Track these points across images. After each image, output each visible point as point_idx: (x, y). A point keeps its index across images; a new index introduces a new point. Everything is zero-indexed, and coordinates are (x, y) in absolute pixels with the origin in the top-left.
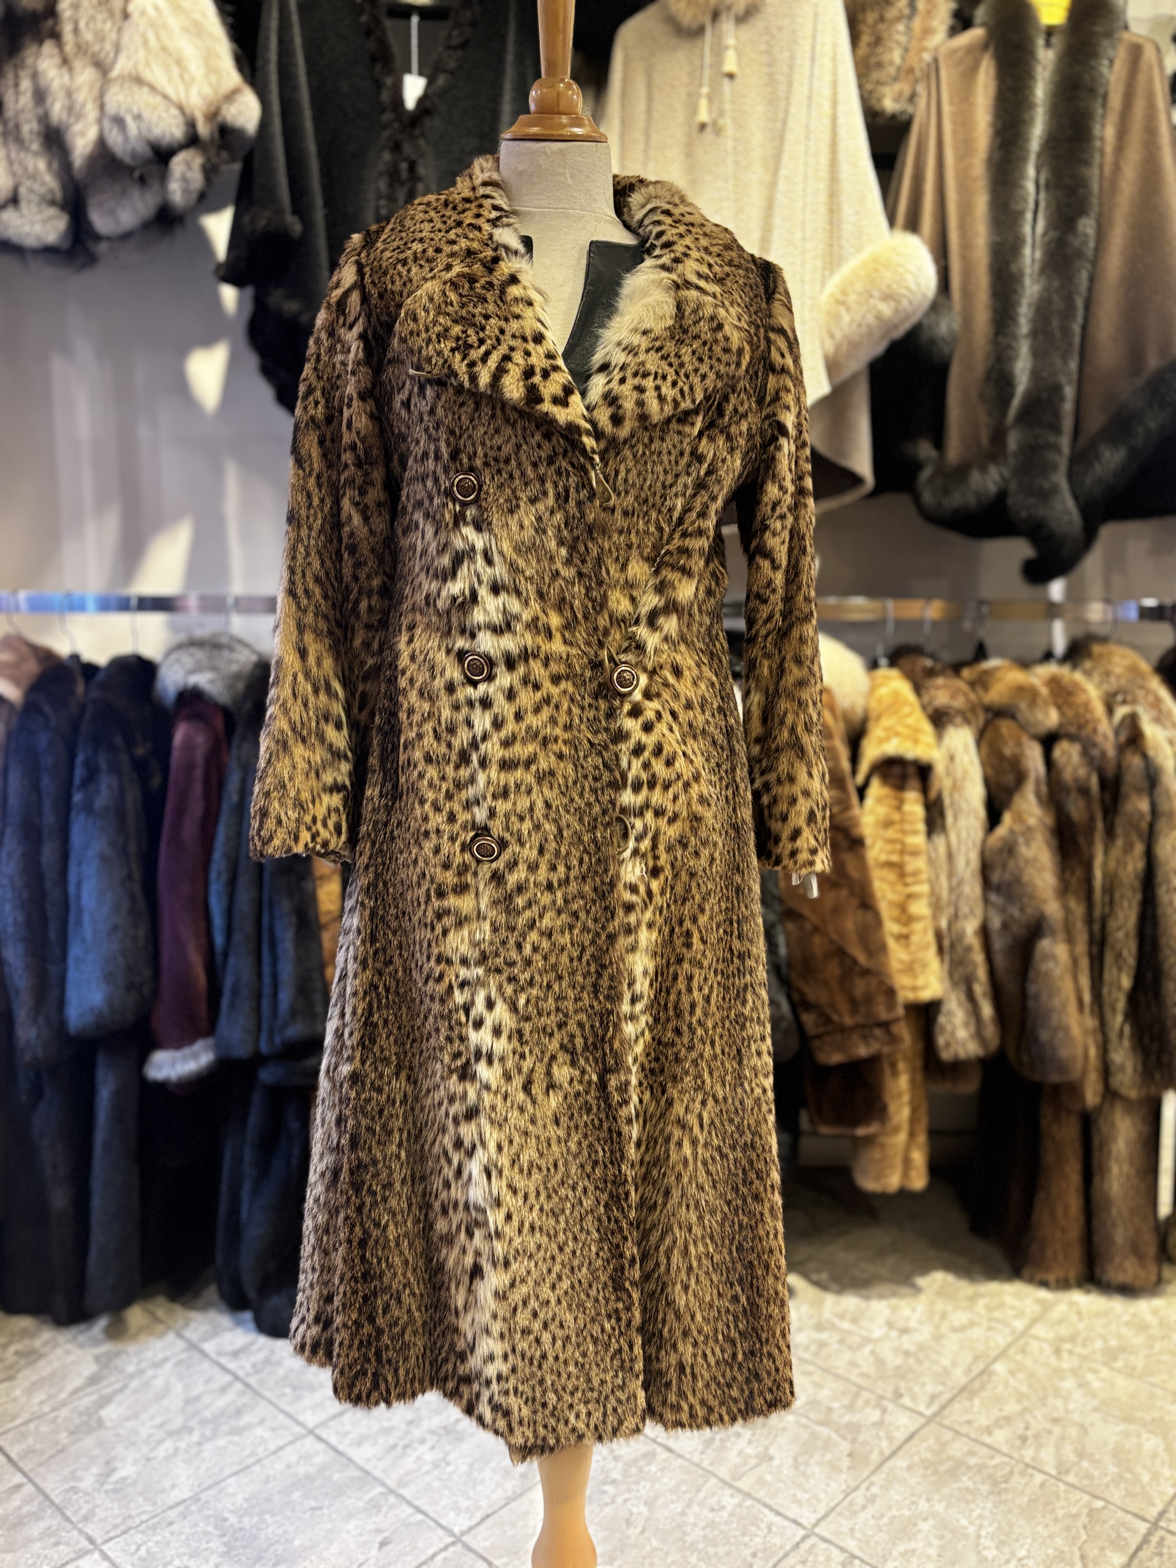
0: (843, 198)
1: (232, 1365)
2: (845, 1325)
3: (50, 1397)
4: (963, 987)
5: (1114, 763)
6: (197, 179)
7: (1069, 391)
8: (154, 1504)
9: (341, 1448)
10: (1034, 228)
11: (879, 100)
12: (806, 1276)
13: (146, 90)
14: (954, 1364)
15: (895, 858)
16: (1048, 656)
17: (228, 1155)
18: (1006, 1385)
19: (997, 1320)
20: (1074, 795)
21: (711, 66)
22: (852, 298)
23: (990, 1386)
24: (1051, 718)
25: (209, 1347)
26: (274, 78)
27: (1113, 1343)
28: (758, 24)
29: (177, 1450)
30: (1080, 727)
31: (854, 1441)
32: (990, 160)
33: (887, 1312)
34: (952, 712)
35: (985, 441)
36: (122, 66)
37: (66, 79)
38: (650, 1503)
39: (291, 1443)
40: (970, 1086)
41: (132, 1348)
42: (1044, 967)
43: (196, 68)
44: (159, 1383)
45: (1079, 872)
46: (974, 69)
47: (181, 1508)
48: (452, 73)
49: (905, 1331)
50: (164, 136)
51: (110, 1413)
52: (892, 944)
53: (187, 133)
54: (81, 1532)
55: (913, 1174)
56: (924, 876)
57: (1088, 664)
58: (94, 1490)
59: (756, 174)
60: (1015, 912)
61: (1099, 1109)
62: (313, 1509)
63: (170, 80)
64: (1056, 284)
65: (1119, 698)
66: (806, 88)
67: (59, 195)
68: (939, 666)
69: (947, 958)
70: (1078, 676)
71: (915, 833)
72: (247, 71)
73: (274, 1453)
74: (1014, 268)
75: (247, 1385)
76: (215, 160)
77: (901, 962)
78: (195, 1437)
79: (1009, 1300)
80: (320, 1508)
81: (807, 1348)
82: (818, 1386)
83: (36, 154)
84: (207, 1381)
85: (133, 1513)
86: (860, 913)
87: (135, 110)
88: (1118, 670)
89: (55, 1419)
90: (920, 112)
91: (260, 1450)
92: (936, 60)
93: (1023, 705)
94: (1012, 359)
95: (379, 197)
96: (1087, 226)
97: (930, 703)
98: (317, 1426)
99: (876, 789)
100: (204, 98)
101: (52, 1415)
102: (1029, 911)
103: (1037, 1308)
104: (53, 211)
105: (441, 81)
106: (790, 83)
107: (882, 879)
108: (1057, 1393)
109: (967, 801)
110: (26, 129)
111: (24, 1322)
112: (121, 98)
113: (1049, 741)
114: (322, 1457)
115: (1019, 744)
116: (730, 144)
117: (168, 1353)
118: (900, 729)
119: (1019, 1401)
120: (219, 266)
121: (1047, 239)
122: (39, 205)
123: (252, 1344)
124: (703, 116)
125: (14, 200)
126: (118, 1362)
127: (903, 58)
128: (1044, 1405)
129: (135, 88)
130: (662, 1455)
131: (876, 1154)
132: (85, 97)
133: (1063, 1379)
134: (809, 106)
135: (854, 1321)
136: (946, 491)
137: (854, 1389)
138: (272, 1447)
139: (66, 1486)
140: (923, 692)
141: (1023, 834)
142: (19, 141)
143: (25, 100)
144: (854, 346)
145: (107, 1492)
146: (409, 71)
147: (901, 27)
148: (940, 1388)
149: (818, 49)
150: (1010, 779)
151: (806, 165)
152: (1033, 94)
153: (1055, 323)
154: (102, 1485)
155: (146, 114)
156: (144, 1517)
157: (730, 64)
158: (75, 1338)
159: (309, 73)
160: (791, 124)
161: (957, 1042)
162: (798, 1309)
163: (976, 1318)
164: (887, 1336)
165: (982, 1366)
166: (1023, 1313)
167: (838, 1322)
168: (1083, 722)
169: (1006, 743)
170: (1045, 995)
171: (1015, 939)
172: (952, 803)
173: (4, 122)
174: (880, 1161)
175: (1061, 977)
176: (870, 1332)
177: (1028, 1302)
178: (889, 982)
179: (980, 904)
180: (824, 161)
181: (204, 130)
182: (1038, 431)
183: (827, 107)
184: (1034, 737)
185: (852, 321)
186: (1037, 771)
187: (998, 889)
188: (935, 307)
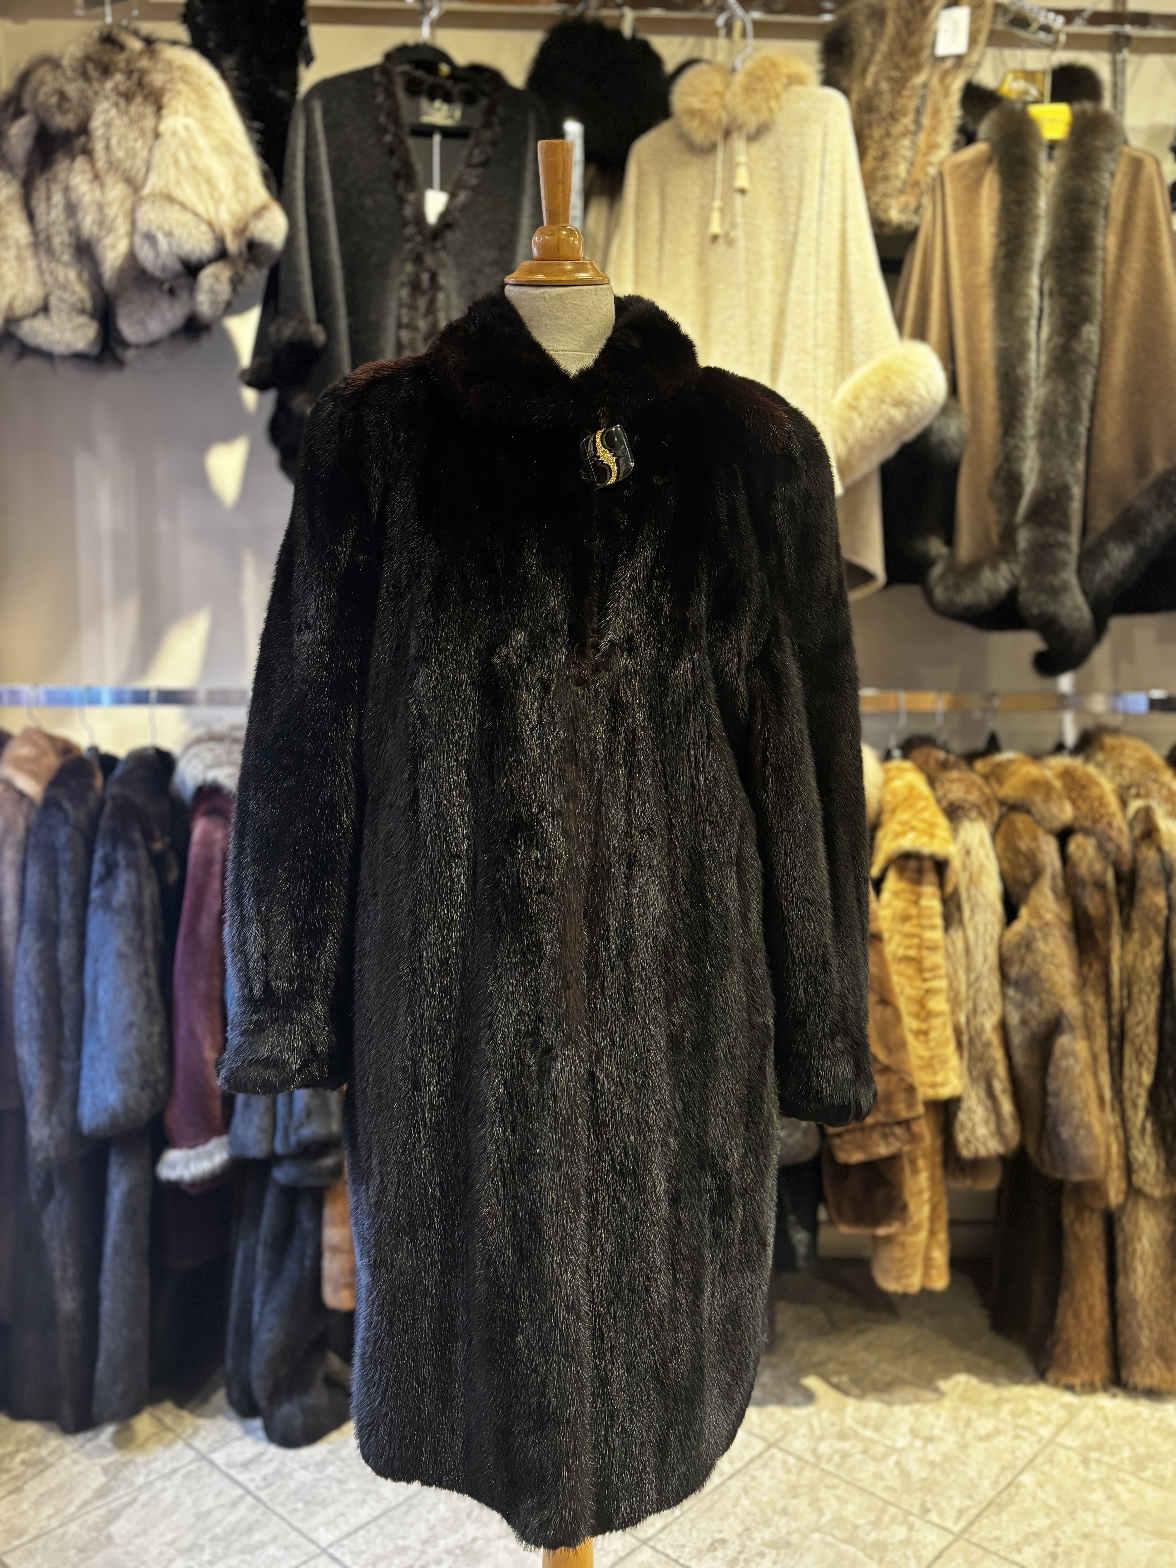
0: (854, 307)
1: (242, 1478)
2: (868, 1433)
3: (58, 1510)
4: (983, 1084)
5: (1129, 856)
6: (224, 290)
7: (1077, 491)
10: (1038, 333)
11: (886, 211)
12: (825, 1378)
13: (177, 207)
14: (981, 1476)
15: (912, 953)
16: (1060, 748)
17: (240, 1256)
18: (1034, 1499)
19: (1023, 1427)
20: (1090, 889)
21: (724, 181)
22: (864, 404)
23: (1018, 1499)
24: (1066, 813)
25: (218, 1457)
26: (300, 194)
27: (1142, 1450)
28: (768, 141)
30: (1095, 821)
31: (881, 1561)
32: (994, 269)
33: (911, 1419)
34: (967, 806)
35: (995, 538)
36: (153, 183)
37: (98, 194)
40: (990, 1183)
41: (140, 1458)
42: (1064, 1063)
43: (225, 186)
44: (168, 1497)
45: (1097, 967)
46: (978, 182)
48: (473, 189)
49: (930, 1440)
50: (193, 252)
51: (119, 1528)
52: (910, 1039)
53: (216, 248)
55: (934, 1272)
56: (943, 971)
57: (1100, 756)
59: (768, 283)
60: (1035, 1008)
61: (1122, 1207)
63: (200, 197)
64: (1061, 388)
65: (1133, 791)
66: (815, 204)
67: (89, 305)
68: (952, 758)
69: (966, 1054)
70: (1091, 769)
71: (933, 927)
72: (274, 186)
74: (1020, 372)
75: (258, 1499)
76: (241, 271)
77: (920, 1058)
78: (206, 1556)
79: (1034, 1405)
81: (830, 1459)
82: (842, 1501)
83: (66, 265)
84: (218, 1495)
86: (879, 1009)
87: (166, 228)
88: (1131, 763)
89: (64, 1535)
90: (926, 223)
93: (1038, 799)
94: (1020, 459)
95: (401, 305)
96: (1091, 332)
97: (945, 795)
98: (331, 1545)
99: (892, 883)
100: (233, 214)
101: (60, 1531)
102: (1048, 1007)
103: (1062, 1413)
104: (82, 320)
106: (800, 199)
107: (900, 974)
108: (1086, 1506)
109: (983, 896)
110: (57, 241)
111: (30, 1429)
112: (152, 215)
113: (1064, 836)
115: (1035, 839)
116: (742, 255)
117: (177, 1465)
118: (915, 823)
119: (1048, 1515)
120: (244, 373)
121: (1052, 344)
122: (69, 314)
123: (262, 1454)
124: (715, 227)
125: (44, 309)
126: (126, 1473)
127: (909, 172)
128: (1074, 1519)
129: (167, 206)
131: (897, 1253)
132: (116, 212)
133: (1091, 1491)
134: (819, 220)
135: (877, 1429)
136: (958, 589)
137: (880, 1504)
140: (938, 785)
141: (1040, 929)
142: (50, 251)
143: (57, 213)
144: (866, 449)
146: (430, 186)
147: (906, 142)
148: (968, 1502)
149: (827, 167)
150: (1026, 874)
151: (817, 276)
152: (1036, 206)
153: (1062, 425)
155: (177, 231)
157: (742, 180)
158: (82, 1446)
159: (334, 188)
160: (801, 238)
161: (977, 1139)
162: (819, 1414)
163: (1001, 1426)
164: (911, 1445)
165: (1009, 1477)
166: (1047, 1420)
167: (860, 1430)
168: (1097, 816)
169: (1021, 838)
170: (1065, 1092)
171: (1033, 1035)
172: (969, 898)
173: (35, 233)
174: (901, 1260)
175: (1082, 1075)
176: (894, 1441)
177: (1054, 1407)
178: (909, 1079)
179: (999, 999)
180: (834, 273)
181: (233, 245)
182: (1047, 530)
183: (836, 222)
184: (1050, 831)
185: (864, 426)
186: (1053, 865)
187: (1017, 984)
188: (945, 411)
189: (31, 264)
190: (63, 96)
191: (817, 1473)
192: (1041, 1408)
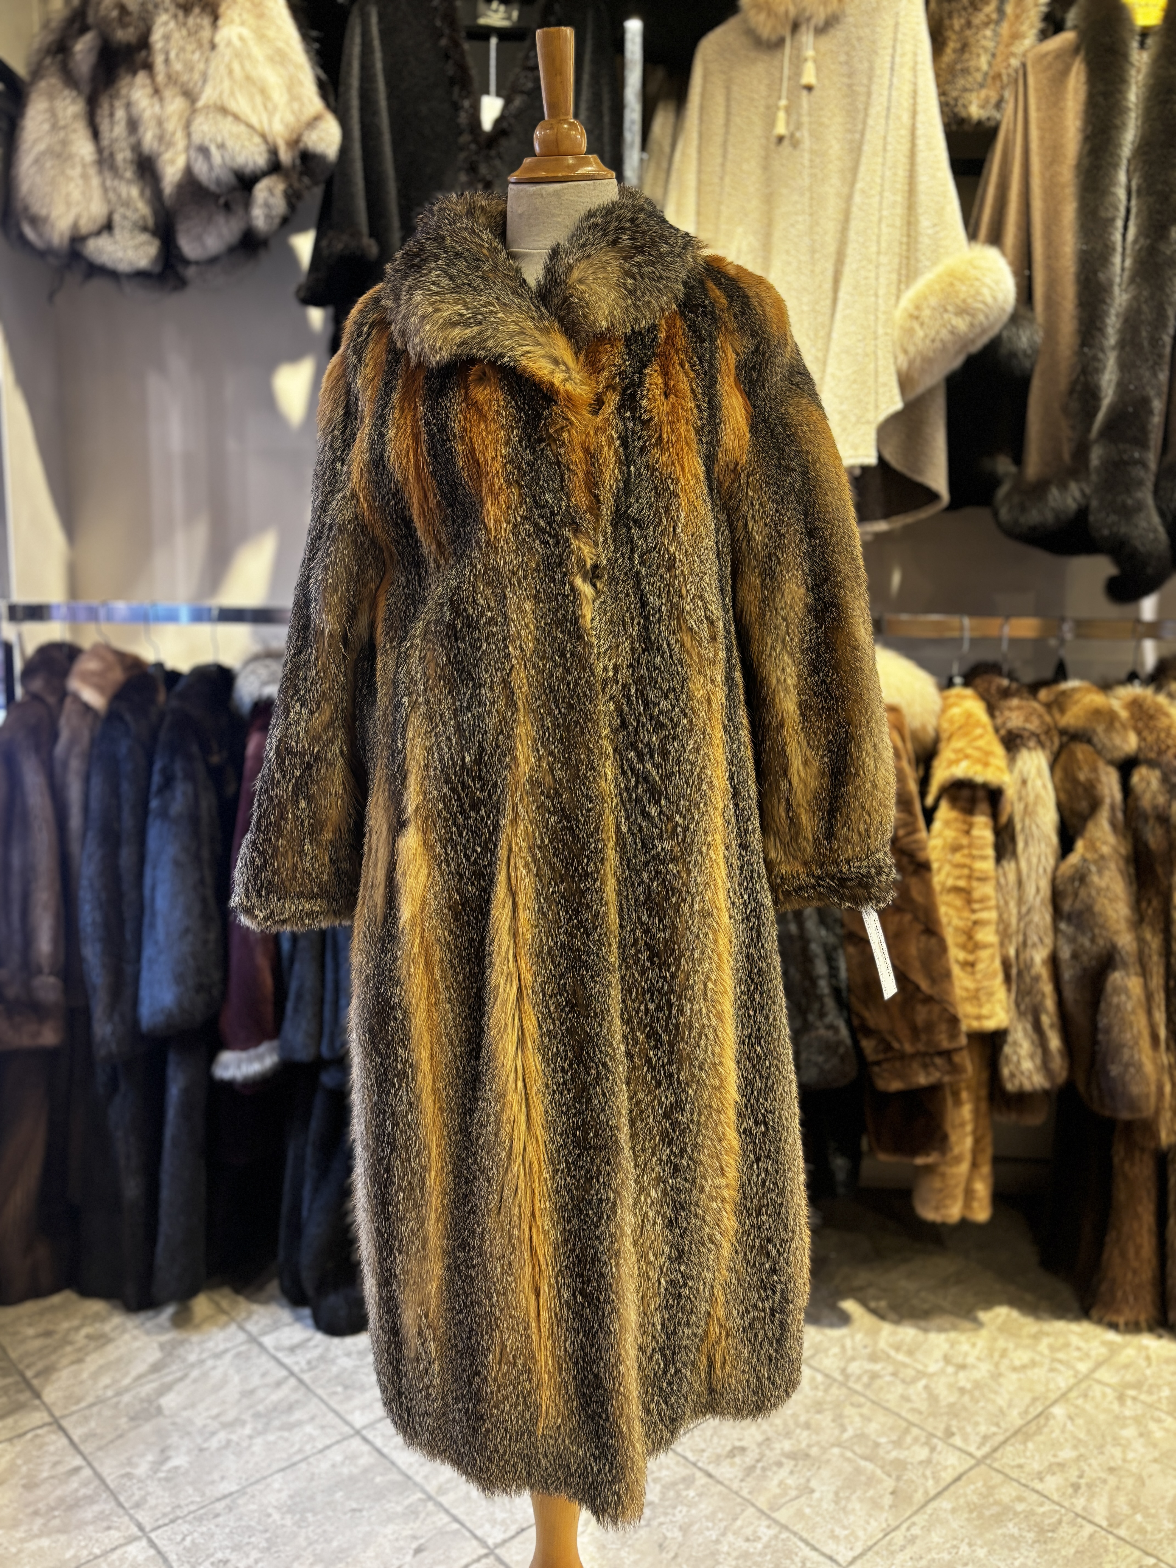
0: (920, 210)
1: (288, 1360)
2: (901, 1357)
3: (115, 1382)
4: (1030, 1018)
6: (279, 204)
7: (1158, 405)
8: (203, 1495)
9: (385, 1450)
10: (1124, 236)
11: (964, 107)
12: (864, 1303)
13: (230, 119)
14: (1010, 1405)
15: (962, 883)
16: (1132, 677)
17: (291, 1154)
18: (1063, 1431)
19: (1060, 1361)
20: (1151, 821)
21: (790, 79)
22: (926, 313)
23: (1046, 1430)
24: (1130, 743)
25: (268, 1341)
26: (355, 103)
28: (838, 34)
29: (229, 1442)
30: (1160, 753)
31: (898, 1478)
32: (1078, 166)
33: (945, 1346)
34: (1026, 734)
35: (1067, 456)
36: (208, 96)
37: (157, 108)
38: (685, 1529)
39: (338, 1442)
40: (1038, 1118)
41: (195, 1338)
42: (1115, 1000)
43: (279, 96)
44: (217, 1374)
45: (1155, 903)
46: (1065, 73)
47: (228, 1501)
48: (528, 93)
49: (962, 1367)
50: (247, 164)
51: (169, 1401)
52: (956, 970)
53: (269, 160)
54: (132, 1518)
55: (975, 1205)
58: (148, 1477)
59: (833, 187)
60: (1087, 943)
62: (354, 1510)
63: (254, 108)
64: (1146, 293)
66: (884, 99)
67: (150, 222)
68: (1015, 687)
69: (1014, 988)
70: (1162, 699)
71: (984, 858)
72: (329, 96)
73: (321, 1451)
74: (1103, 277)
75: (301, 1381)
76: (296, 185)
77: (967, 990)
78: (248, 1430)
79: (1075, 1340)
80: (360, 1510)
81: (859, 1378)
82: (867, 1419)
83: (129, 182)
84: (264, 1375)
85: (182, 1503)
86: (923, 938)
87: (219, 140)
89: (117, 1404)
90: (1007, 118)
91: (308, 1448)
92: (1024, 65)
93: (1100, 729)
94: (1099, 371)
97: (1004, 724)
98: (365, 1427)
99: (945, 813)
100: (287, 126)
101: (115, 1400)
102: (1101, 942)
103: (1103, 1350)
104: (144, 237)
105: (518, 102)
106: (869, 94)
107: (948, 904)
108: (1116, 1441)
109: (1038, 826)
110: (120, 158)
111: (96, 1306)
112: (205, 128)
113: (1126, 767)
114: (367, 1459)
115: (1095, 769)
116: (807, 156)
117: (229, 1345)
118: (969, 751)
119: (1075, 1447)
120: (299, 288)
121: (1137, 247)
122: (131, 231)
123: (309, 1340)
124: (781, 129)
125: (108, 227)
126: (181, 1351)
127: (990, 64)
128: (1102, 1453)
129: (219, 118)
130: (701, 1480)
131: (937, 1184)
132: (173, 125)
133: (1124, 1426)
134: (887, 117)
135: (910, 1353)
136: (1023, 509)
137: (904, 1424)
138: (320, 1446)
139: (123, 1472)
140: (997, 713)
141: (1095, 862)
142: (114, 168)
143: (120, 129)
144: (928, 361)
145: (160, 1480)
146: (487, 92)
147: (988, 33)
148: (994, 1429)
149: (898, 59)
150: (1084, 805)
151: (882, 177)
152: (1126, 99)
153: (1145, 334)
154: (155, 1472)
155: (230, 144)
156: (193, 1508)
157: (809, 76)
158: (143, 1324)
159: (390, 97)
160: (868, 136)
161: (1022, 1073)
162: (852, 1337)
163: (1037, 1358)
164: (943, 1371)
165: (1040, 1409)
166: (1088, 1355)
167: (892, 1353)
168: (1163, 747)
169: (1080, 768)
170: (1116, 1029)
171: (1085, 970)
172: (1023, 829)
173: (100, 150)
174: (941, 1190)
175: (1133, 1012)
176: (926, 1366)
177: (1095, 1343)
178: (952, 1010)
179: (1050, 933)
180: (902, 173)
181: (285, 156)
182: (1121, 446)
183: (906, 118)
184: (1111, 762)
185: (926, 336)
186: (1112, 797)
187: (1069, 919)
188: (1015, 319)
189: (95, 181)
190: (123, 10)
191: (844, 1391)
192: (1082, 1344)
